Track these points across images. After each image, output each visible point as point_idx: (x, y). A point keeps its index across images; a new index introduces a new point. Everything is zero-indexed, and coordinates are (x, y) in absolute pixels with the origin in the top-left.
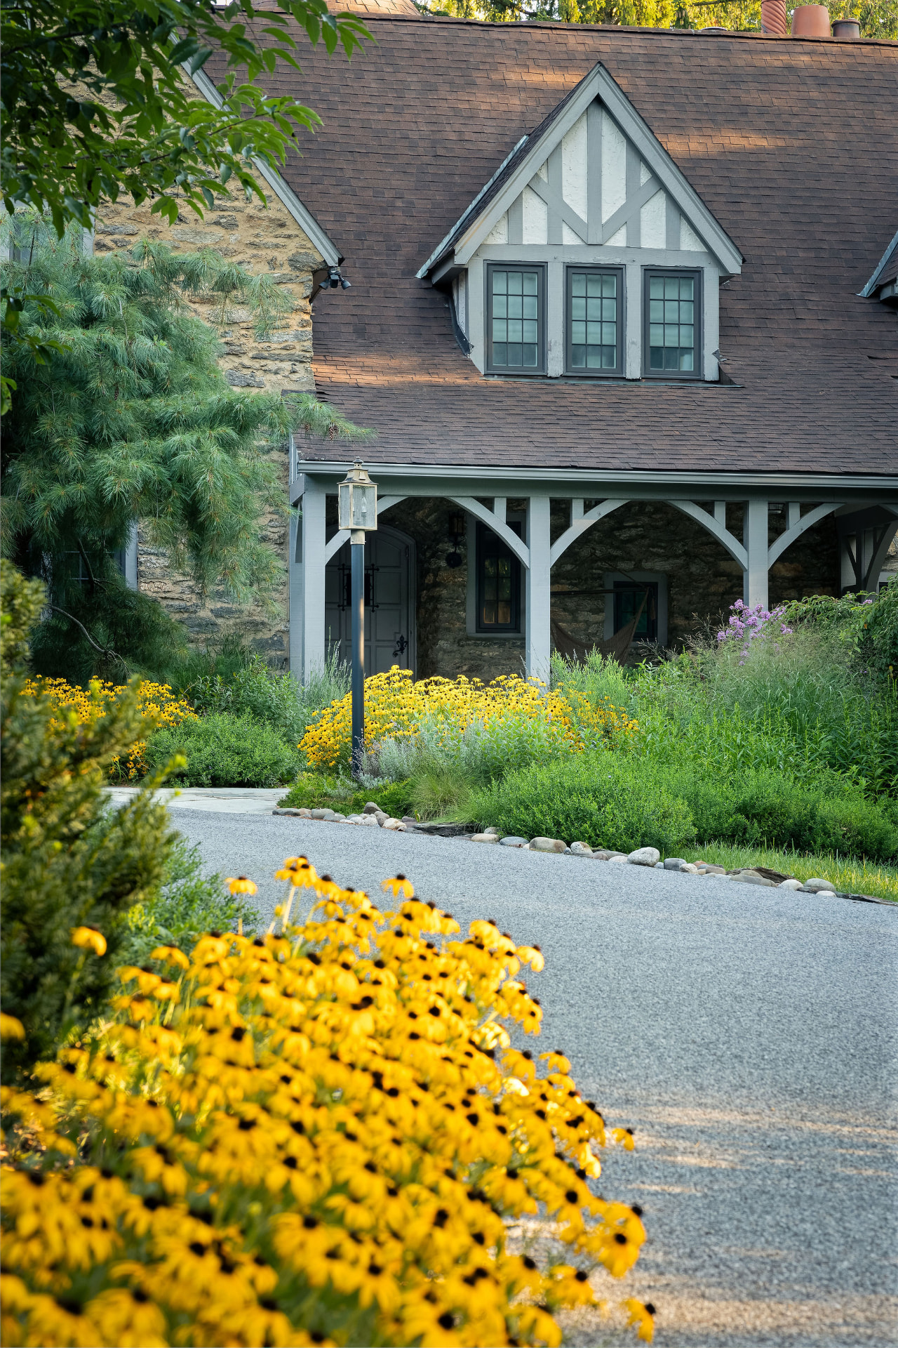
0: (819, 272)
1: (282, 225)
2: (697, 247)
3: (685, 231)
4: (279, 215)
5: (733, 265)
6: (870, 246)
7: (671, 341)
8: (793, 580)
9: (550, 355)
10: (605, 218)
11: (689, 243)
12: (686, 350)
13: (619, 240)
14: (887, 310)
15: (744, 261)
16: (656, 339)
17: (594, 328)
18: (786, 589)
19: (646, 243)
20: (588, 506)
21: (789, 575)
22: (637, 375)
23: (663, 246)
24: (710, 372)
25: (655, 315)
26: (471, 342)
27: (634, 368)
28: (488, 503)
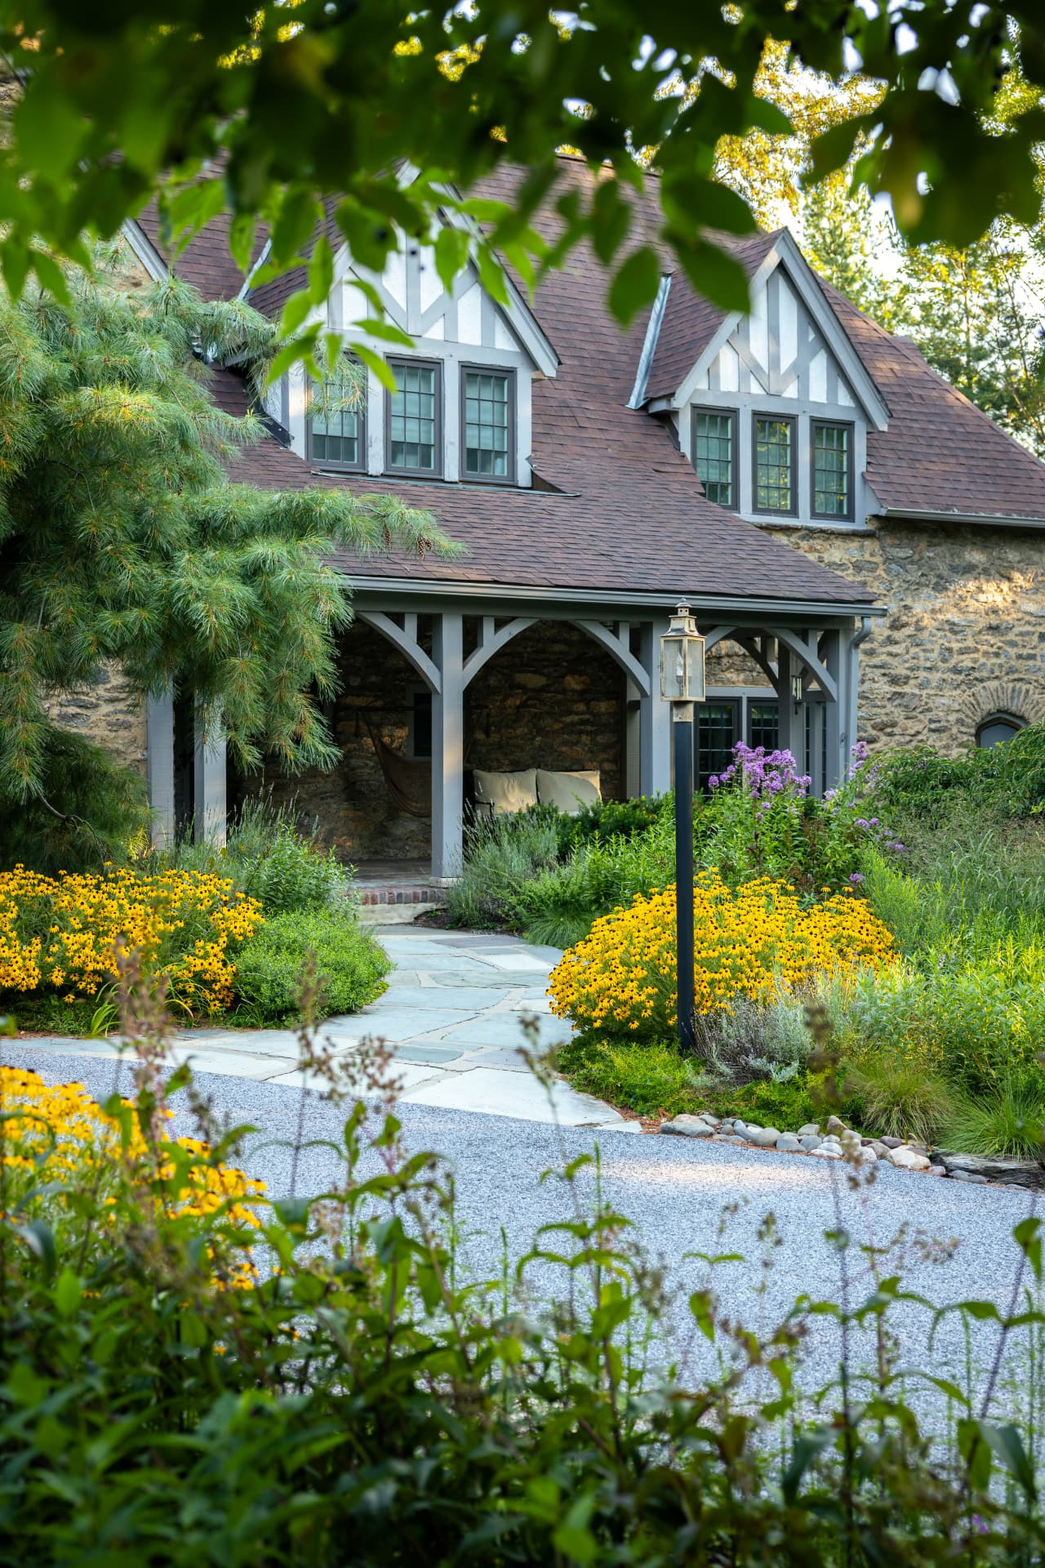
0: (587, 380)
1: (137, 285)
2: (509, 345)
3: (499, 326)
4: (132, 273)
5: (549, 369)
6: (625, 358)
7: (487, 444)
8: (582, 692)
9: (371, 452)
10: (424, 307)
11: (503, 341)
12: (500, 454)
13: (436, 332)
14: (656, 423)
15: (560, 363)
16: (472, 443)
17: (412, 425)
18: (576, 702)
19: (463, 338)
20: (499, 624)
21: (577, 687)
22: (456, 478)
23: (479, 343)
24: (523, 477)
25: (471, 416)
26: (292, 433)
27: (452, 471)
28: (399, 620)
